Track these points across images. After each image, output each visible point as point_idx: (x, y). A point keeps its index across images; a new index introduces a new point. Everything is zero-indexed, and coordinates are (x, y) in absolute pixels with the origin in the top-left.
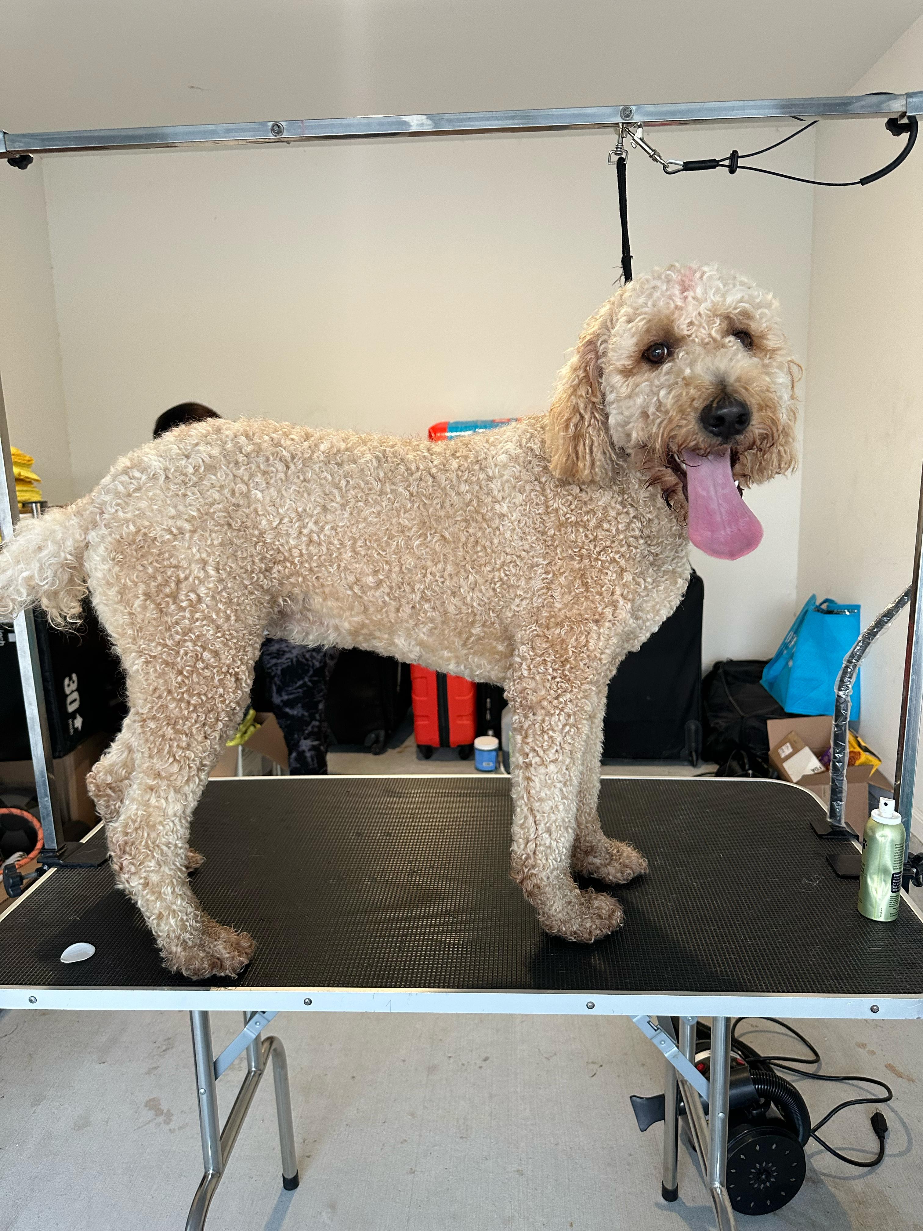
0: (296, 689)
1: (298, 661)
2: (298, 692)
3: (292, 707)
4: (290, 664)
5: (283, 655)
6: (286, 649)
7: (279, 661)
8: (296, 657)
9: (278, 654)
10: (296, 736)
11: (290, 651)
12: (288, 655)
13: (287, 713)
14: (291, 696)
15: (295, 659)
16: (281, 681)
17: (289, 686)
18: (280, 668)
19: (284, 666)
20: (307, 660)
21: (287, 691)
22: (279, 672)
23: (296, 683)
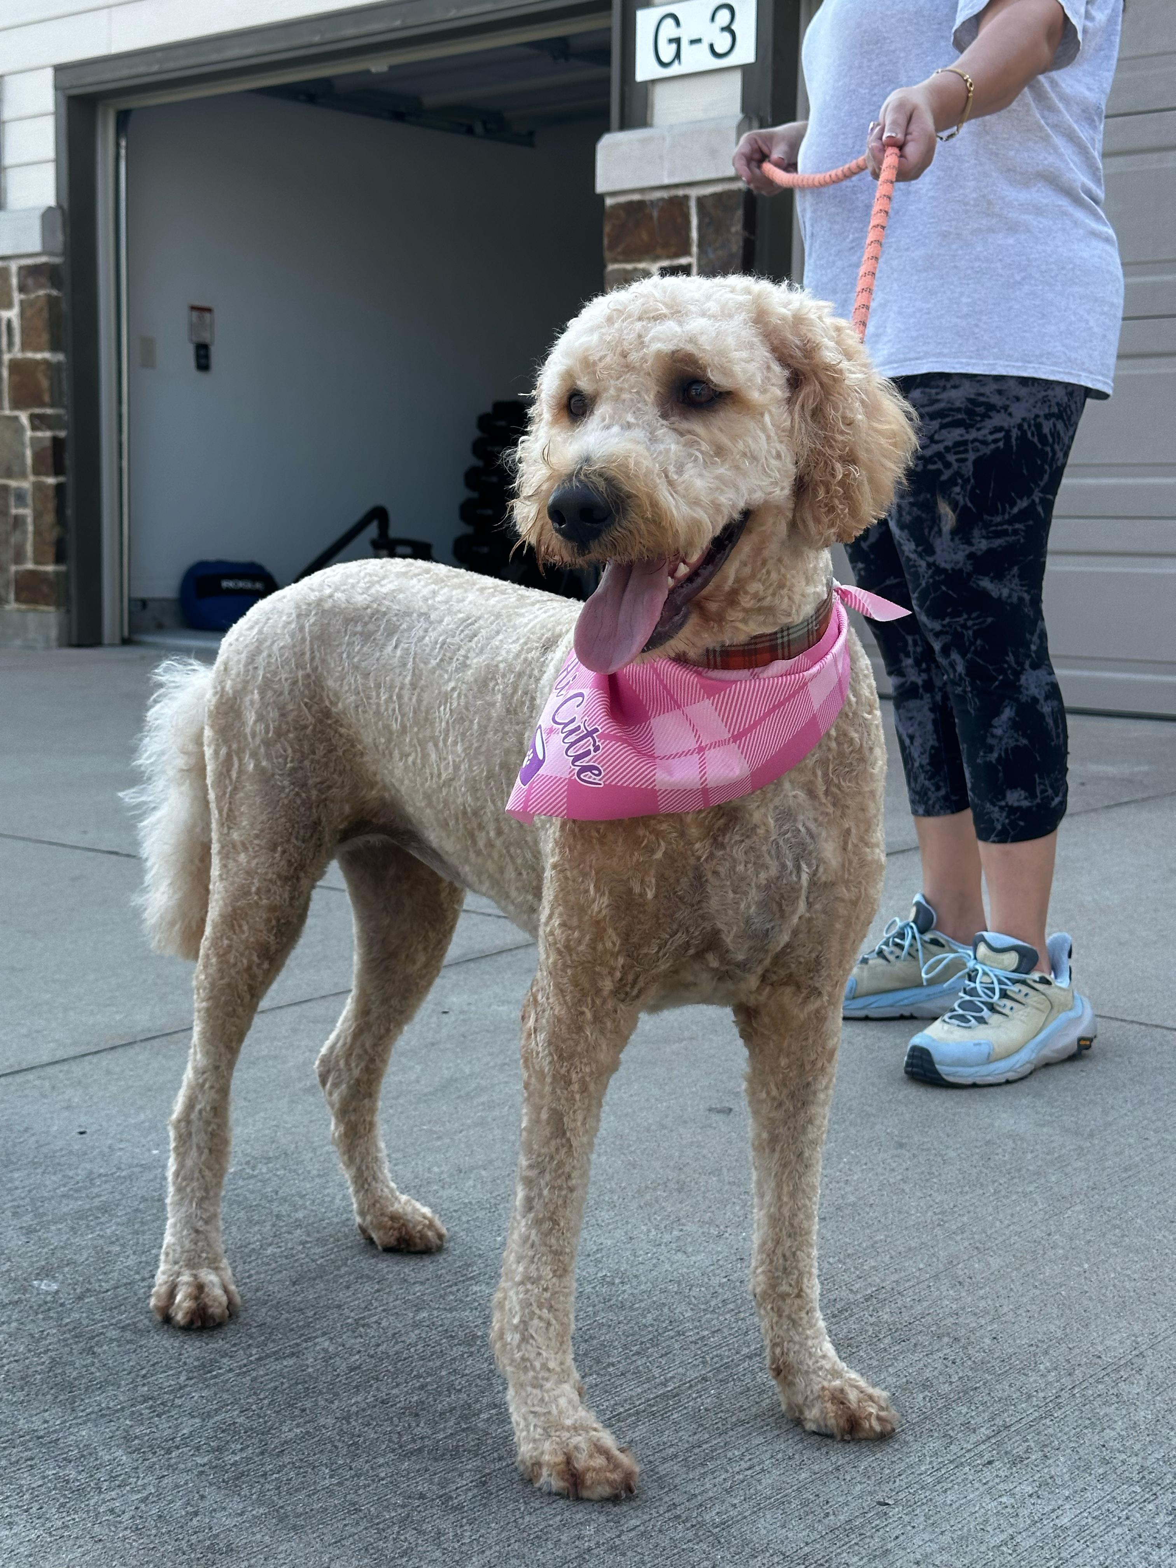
0: (1010, 522)
1: (1023, 436)
2: (1015, 532)
3: (998, 577)
4: (1001, 444)
5: (985, 416)
6: (995, 400)
7: (973, 434)
8: (1020, 427)
9: (970, 412)
10: (1011, 658)
11: (1006, 408)
12: (998, 419)
13: (985, 593)
14: (998, 542)
15: (1015, 433)
16: (973, 497)
17: (994, 512)
18: (972, 456)
19: (987, 450)
20: (1043, 438)
21: (987, 525)
22: (968, 469)
23: (1013, 504)
